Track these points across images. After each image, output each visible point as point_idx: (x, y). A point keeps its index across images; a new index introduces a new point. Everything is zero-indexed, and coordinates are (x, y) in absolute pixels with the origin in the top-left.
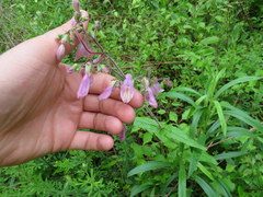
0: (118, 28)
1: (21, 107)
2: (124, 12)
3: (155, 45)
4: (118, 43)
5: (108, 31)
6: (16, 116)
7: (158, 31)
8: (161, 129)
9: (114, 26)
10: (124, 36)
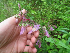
0: (40, 11)
1: (5, 39)
2: (41, 6)
3: (51, 14)
4: (40, 15)
5: (37, 12)
6: (3, 43)
7: (51, 11)
8: (56, 42)
9: (39, 10)
10: (42, 13)
